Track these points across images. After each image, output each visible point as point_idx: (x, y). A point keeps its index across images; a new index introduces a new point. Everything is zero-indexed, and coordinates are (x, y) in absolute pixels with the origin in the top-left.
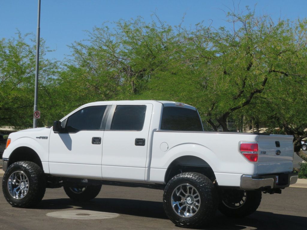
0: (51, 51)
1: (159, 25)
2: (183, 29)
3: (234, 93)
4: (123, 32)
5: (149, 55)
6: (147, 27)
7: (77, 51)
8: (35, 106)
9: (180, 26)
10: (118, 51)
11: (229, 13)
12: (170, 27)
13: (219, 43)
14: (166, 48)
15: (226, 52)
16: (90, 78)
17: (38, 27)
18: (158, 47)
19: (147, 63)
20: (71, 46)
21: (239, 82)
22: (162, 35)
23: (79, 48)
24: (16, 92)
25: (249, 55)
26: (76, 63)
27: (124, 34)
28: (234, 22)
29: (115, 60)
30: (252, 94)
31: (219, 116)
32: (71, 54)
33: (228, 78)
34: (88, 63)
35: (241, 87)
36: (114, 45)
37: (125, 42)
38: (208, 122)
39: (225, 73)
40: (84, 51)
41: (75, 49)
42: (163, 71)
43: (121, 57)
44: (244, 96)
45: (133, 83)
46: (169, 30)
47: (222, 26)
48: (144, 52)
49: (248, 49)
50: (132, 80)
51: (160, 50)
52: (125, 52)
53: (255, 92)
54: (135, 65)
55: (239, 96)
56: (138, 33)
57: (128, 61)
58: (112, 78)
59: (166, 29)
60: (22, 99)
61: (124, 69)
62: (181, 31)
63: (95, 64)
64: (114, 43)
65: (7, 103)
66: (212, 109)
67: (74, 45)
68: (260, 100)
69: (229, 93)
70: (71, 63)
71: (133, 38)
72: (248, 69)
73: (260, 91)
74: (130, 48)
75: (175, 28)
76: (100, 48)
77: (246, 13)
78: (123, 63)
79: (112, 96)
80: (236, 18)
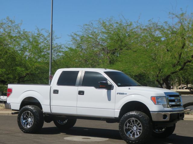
0: (58, 38)
1: (124, 21)
2: (139, 23)
3: (174, 63)
4: (101, 26)
5: (118, 40)
6: (117, 23)
7: (74, 39)
8: (50, 72)
9: (137, 22)
10: (99, 38)
11: (170, 12)
12: (131, 22)
13: (164, 32)
14: (129, 36)
15: (168, 37)
16: (82, 55)
17: (51, 24)
18: (124, 35)
19: (118, 45)
20: (70, 35)
21: (177, 56)
22: (126, 27)
23: (75, 36)
24: (38, 63)
25: (183, 39)
26: (74, 46)
27: (102, 27)
28: (173, 18)
29: (97, 43)
30: (185, 63)
31: (164, 77)
32: (70, 40)
33: (170, 54)
34: (81, 46)
35: (178, 59)
36: (96, 34)
37: (103, 32)
38: (157, 81)
39: (168, 50)
40: (78, 38)
41: (72, 37)
42: (128, 50)
43: (101, 42)
44: (179, 64)
45: (109, 58)
46: (131, 24)
47: (166, 21)
48: (115, 38)
49: (182, 35)
50: (108, 56)
51: (125, 37)
52: (103, 39)
53: (187, 62)
54: (110, 46)
55: (177, 64)
56: (111, 27)
57: (106, 44)
58: (96, 55)
59: (129, 24)
60: (41, 68)
61: (103, 49)
62: (138, 24)
63: (84, 46)
64: (96, 33)
65: (32, 71)
66: (159, 73)
67: (72, 35)
68: (189, 67)
69: (170, 63)
70: (70, 46)
71: (108, 30)
72: (183, 47)
73: (190, 62)
74: (106, 36)
75: (135, 23)
76: (88, 36)
77: (181, 13)
78: (102, 45)
79: (95, 65)
80: (174, 16)
